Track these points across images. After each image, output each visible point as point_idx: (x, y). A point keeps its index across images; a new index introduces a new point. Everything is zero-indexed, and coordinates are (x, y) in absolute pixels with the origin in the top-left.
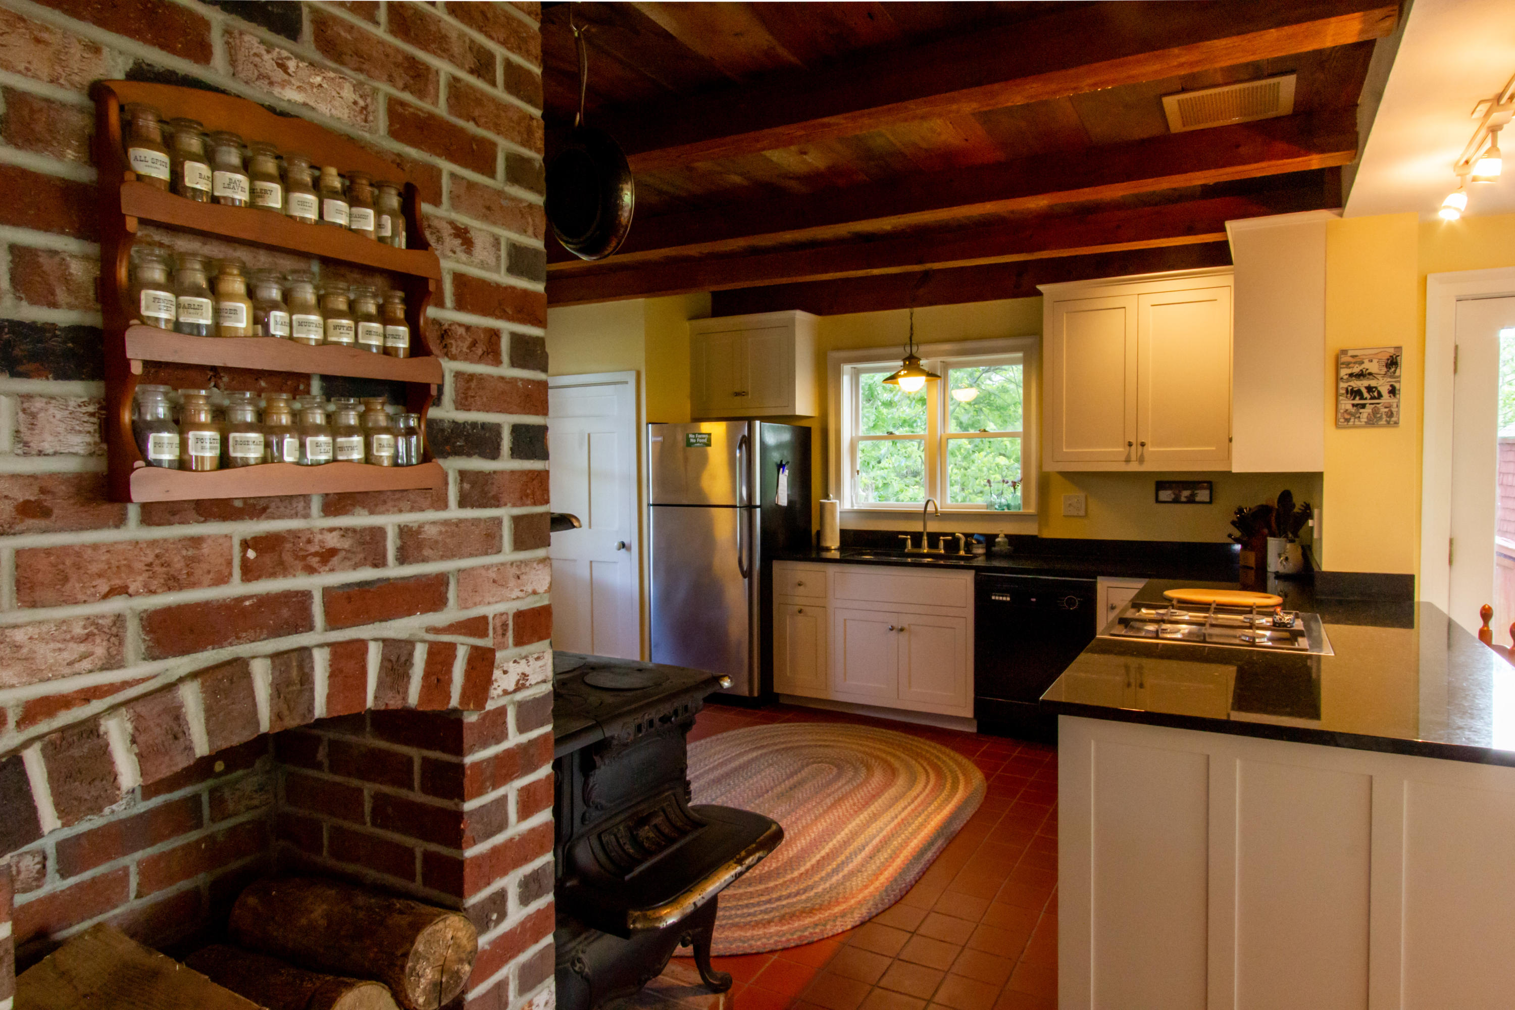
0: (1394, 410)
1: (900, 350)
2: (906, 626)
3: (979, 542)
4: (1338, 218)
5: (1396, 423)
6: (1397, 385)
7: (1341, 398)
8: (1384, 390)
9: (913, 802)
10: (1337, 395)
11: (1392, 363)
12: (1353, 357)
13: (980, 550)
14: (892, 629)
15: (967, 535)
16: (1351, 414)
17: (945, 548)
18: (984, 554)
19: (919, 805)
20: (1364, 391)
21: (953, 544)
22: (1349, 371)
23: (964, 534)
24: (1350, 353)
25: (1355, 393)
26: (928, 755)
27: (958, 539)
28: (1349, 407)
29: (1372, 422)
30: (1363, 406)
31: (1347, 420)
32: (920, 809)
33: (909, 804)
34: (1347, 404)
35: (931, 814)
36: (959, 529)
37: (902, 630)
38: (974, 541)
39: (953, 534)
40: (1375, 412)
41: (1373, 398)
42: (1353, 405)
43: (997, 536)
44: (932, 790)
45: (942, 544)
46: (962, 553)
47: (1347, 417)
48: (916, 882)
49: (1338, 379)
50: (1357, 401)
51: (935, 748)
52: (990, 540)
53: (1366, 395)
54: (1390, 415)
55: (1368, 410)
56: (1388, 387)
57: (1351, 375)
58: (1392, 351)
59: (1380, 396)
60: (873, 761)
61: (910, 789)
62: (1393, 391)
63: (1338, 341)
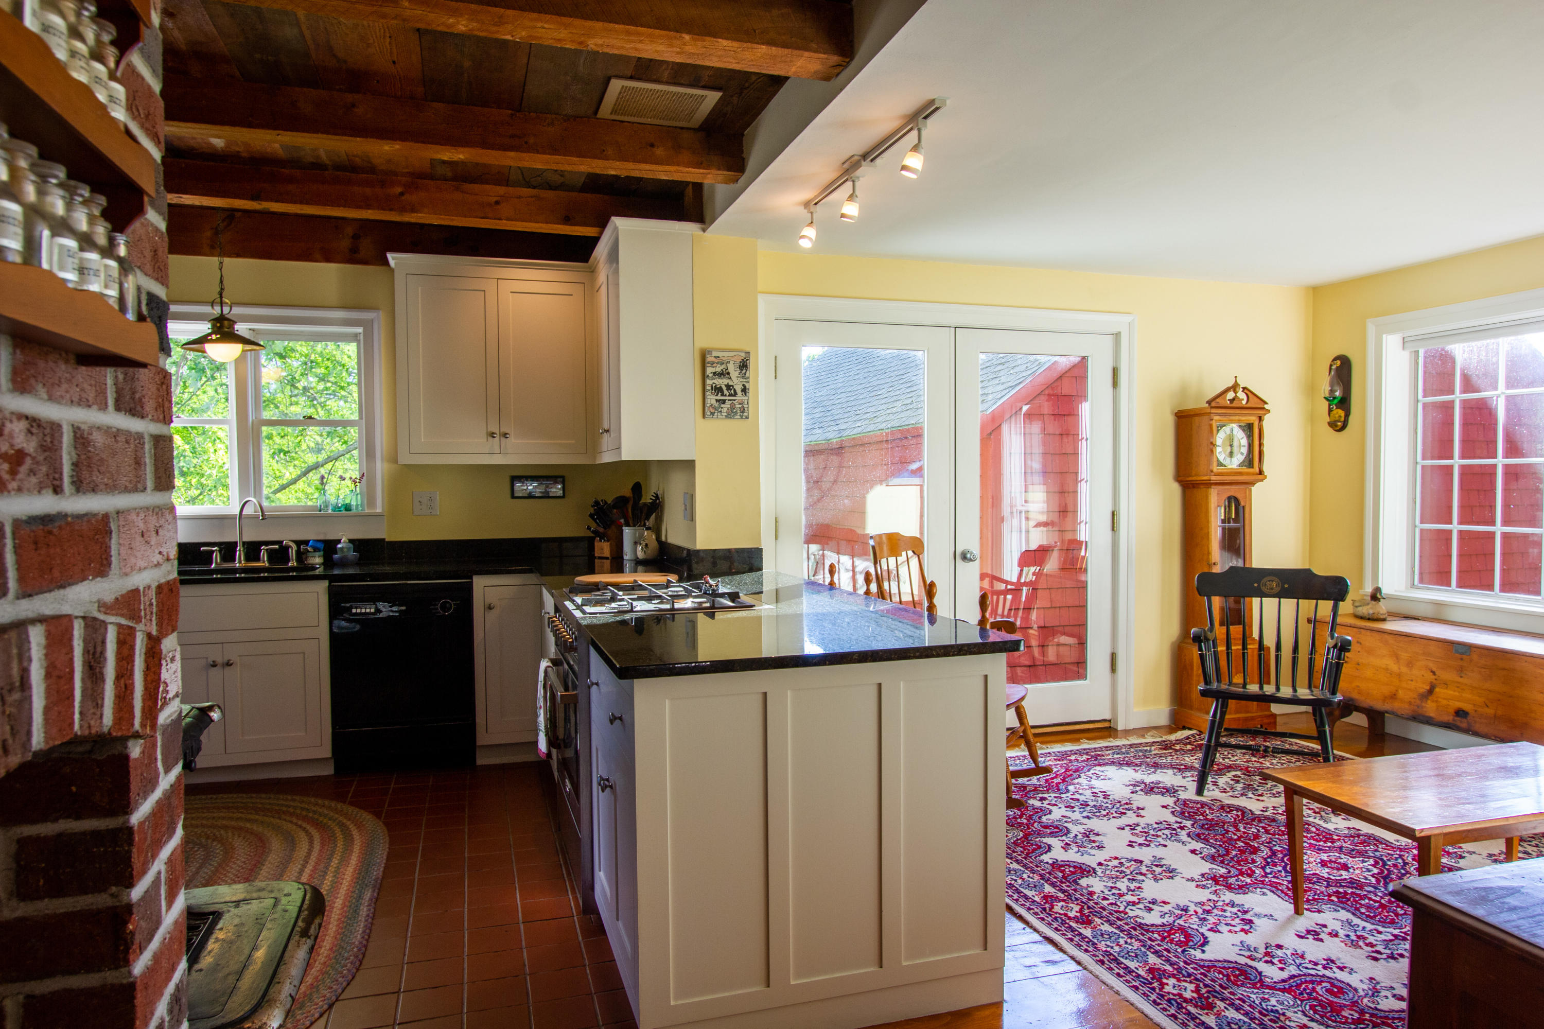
0: (746, 406)
1: (207, 309)
2: (234, 658)
3: (316, 549)
4: (702, 233)
5: (747, 418)
6: (747, 385)
7: (708, 393)
8: (738, 388)
9: (306, 862)
10: (704, 391)
11: (744, 366)
12: (716, 357)
13: (317, 560)
14: (214, 665)
15: (298, 543)
16: (715, 408)
17: (270, 559)
18: (323, 564)
19: (317, 864)
20: (724, 388)
21: (279, 553)
22: (713, 370)
23: (294, 541)
24: (714, 354)
25: (718, 390)
26: (291, 810)
27: (287, 548)
28: (714, 402)
29: (731, 415)
30: (724, 402)
31: (712, 414)
32: (322, 866)
33: (304, 866)
34: (712, 399)
35: (338, 868)
36: (287, 536)
37: (228, 664)
38: (309, 549)
39: (280, 543)
40: (732, 407)
41: (730, 395)
42: (717, 400)
43: (339, 541)
44: (323, 845)
45: (264, 555)
46: (293, 563)
47: (713, 411)
48: (367, 940)
49: (704, 377)
50: (719, 397)
51: (294, 800)
52: (329, 547)
53: (726, 392)
54: (743, 410)
55: (727, 406)
56: (741, 386)
57: (715, 373)
58: (743, 355)
59: (735, 394)
60: (222, 832)
61: (293, 850)
62: (745, 390)
63: (703, 342)
